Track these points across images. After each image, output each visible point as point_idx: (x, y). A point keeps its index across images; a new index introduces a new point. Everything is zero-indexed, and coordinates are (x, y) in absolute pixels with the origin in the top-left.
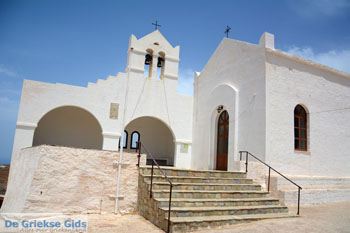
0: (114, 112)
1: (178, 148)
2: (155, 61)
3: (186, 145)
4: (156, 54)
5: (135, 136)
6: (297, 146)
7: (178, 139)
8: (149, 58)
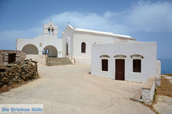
0: (41, 45)
1: (58, 53)
2: (51, 30)
3: (60, 52)
4: (51, 28)
5: (47, 50)
6: (82, 52)
7: (58, 51)
8: (49, 30)
